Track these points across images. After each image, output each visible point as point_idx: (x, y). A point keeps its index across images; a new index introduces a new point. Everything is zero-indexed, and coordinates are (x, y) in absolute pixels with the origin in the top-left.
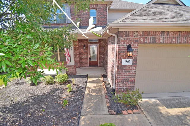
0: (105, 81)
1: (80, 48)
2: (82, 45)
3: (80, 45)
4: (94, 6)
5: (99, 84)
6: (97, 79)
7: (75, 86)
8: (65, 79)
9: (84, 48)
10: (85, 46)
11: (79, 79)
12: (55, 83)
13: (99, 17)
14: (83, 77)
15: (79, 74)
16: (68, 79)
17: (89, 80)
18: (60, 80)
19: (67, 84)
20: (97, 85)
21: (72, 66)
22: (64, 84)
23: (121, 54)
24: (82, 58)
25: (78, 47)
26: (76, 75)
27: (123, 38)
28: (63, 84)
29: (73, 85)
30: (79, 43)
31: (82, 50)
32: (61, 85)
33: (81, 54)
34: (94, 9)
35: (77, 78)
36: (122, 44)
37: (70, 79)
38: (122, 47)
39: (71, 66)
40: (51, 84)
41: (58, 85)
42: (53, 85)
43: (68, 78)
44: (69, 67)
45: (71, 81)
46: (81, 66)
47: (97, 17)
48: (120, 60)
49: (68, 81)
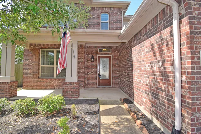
0: (133, 109)
1: (86, 60)
2: (89, 56)
3: (87, 56)
4: (107, 9)
5: (122, 117)
6: (116, 106)
7: (77, 122)
8: (58, 106)
9: (92, 59)
10: (93, 57)
11: (83, 105)
12: (37, 113)
13: (112, 21)
14: (90, 102)
15: (84, 97)
16: (64, 107)
17: (103, 108)
18: (47, 107)
19: (60, 117)
20: (120, 119)
21: (74, 83)
22: (55, 117)
23: (197, 38)
24: (88, 74)
25: (83, 57)
26: (79, 99)
27: (196, 2)
28: (53, 116)
29: (73, 118)
30: (86, 54)
31: (89, 63)
32: (47, 117)
33: (87, 68)
34: (106, 12)
35: (80, 104)
36: (196, 16)
37: (67, 106)
38: (196, 21)
39: (71, 84)
40: (29, 115)
41: (41, 119)
42: (31, 119)
43: (63, 104)
44: (69, 85)
45: (69, 109)
46: (86, 86)
47: (110, 21)
48: (195, 52)
49: (64, 108)
